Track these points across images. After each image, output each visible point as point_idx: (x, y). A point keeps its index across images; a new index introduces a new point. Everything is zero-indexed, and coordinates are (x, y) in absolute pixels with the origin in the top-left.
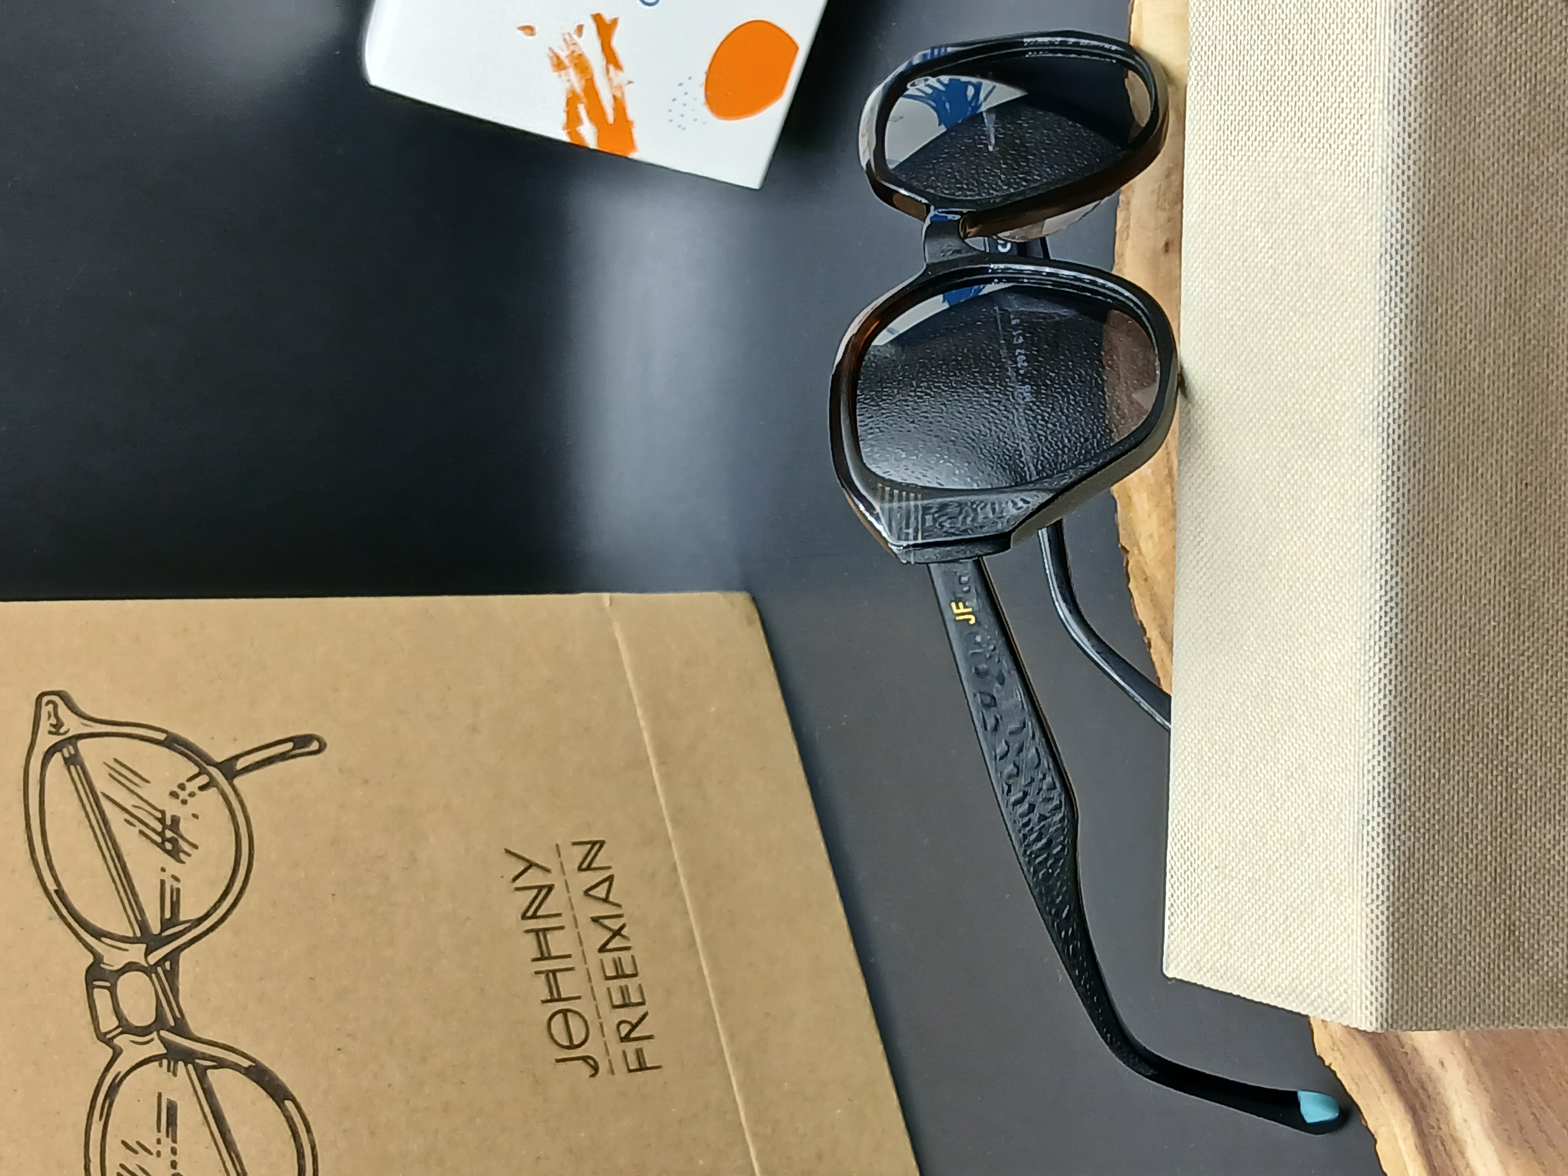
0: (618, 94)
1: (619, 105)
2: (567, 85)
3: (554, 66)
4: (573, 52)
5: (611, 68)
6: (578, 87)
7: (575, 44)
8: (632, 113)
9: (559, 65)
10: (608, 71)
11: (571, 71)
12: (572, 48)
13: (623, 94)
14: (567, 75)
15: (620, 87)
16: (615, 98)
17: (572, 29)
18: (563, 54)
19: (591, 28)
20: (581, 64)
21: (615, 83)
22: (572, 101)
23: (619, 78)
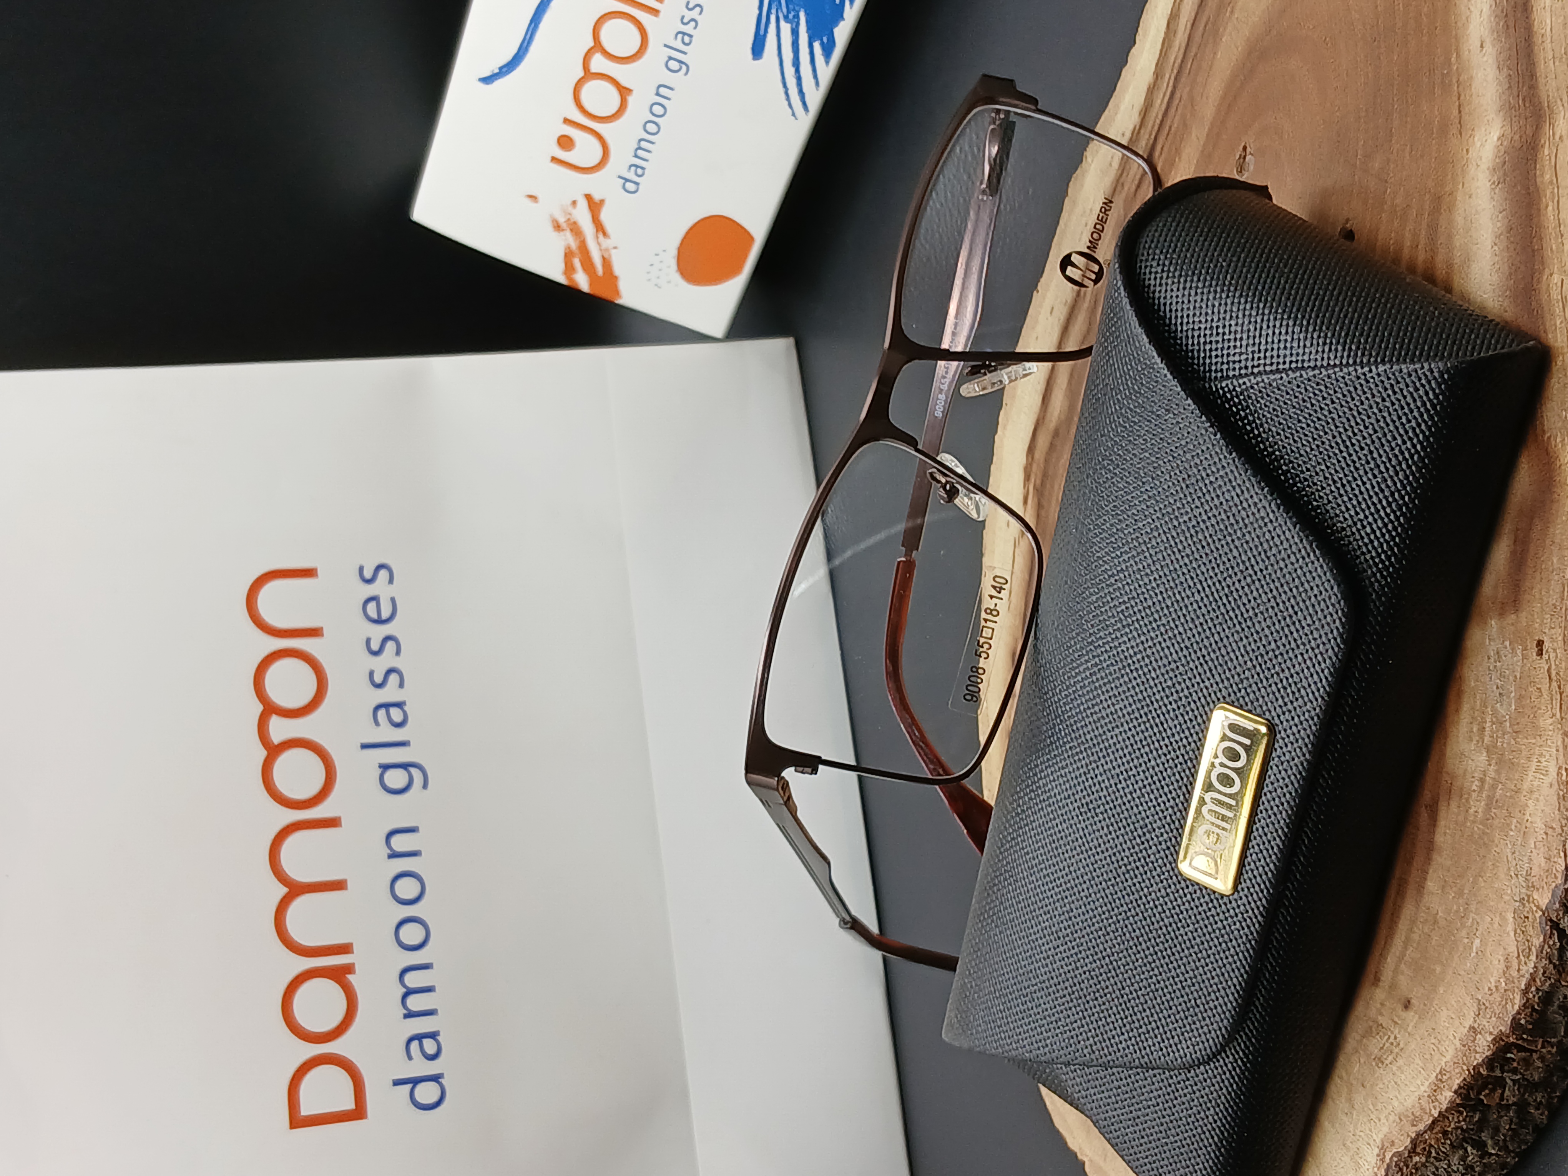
0: (606, 256)
1: (606, 264)
2: (565, 243)
3: (554, 227)
4: (569, 219)
5: (601, 235)
6: (574, 245)
7: (571, 214)
8: (617, 270)
9: (557, 227)
10: (597, 238)
11: (568, 234)
12: (569, 216)
13: (610, 255)
14: (565, 235)
15: (607, 250)
16: (604, 258)
17: (569, 202)
18: (562, 220)
19: (583, 204)
20: (575, 229)
21: (604, 246)
22: (568, 255)
23: (606, 243)
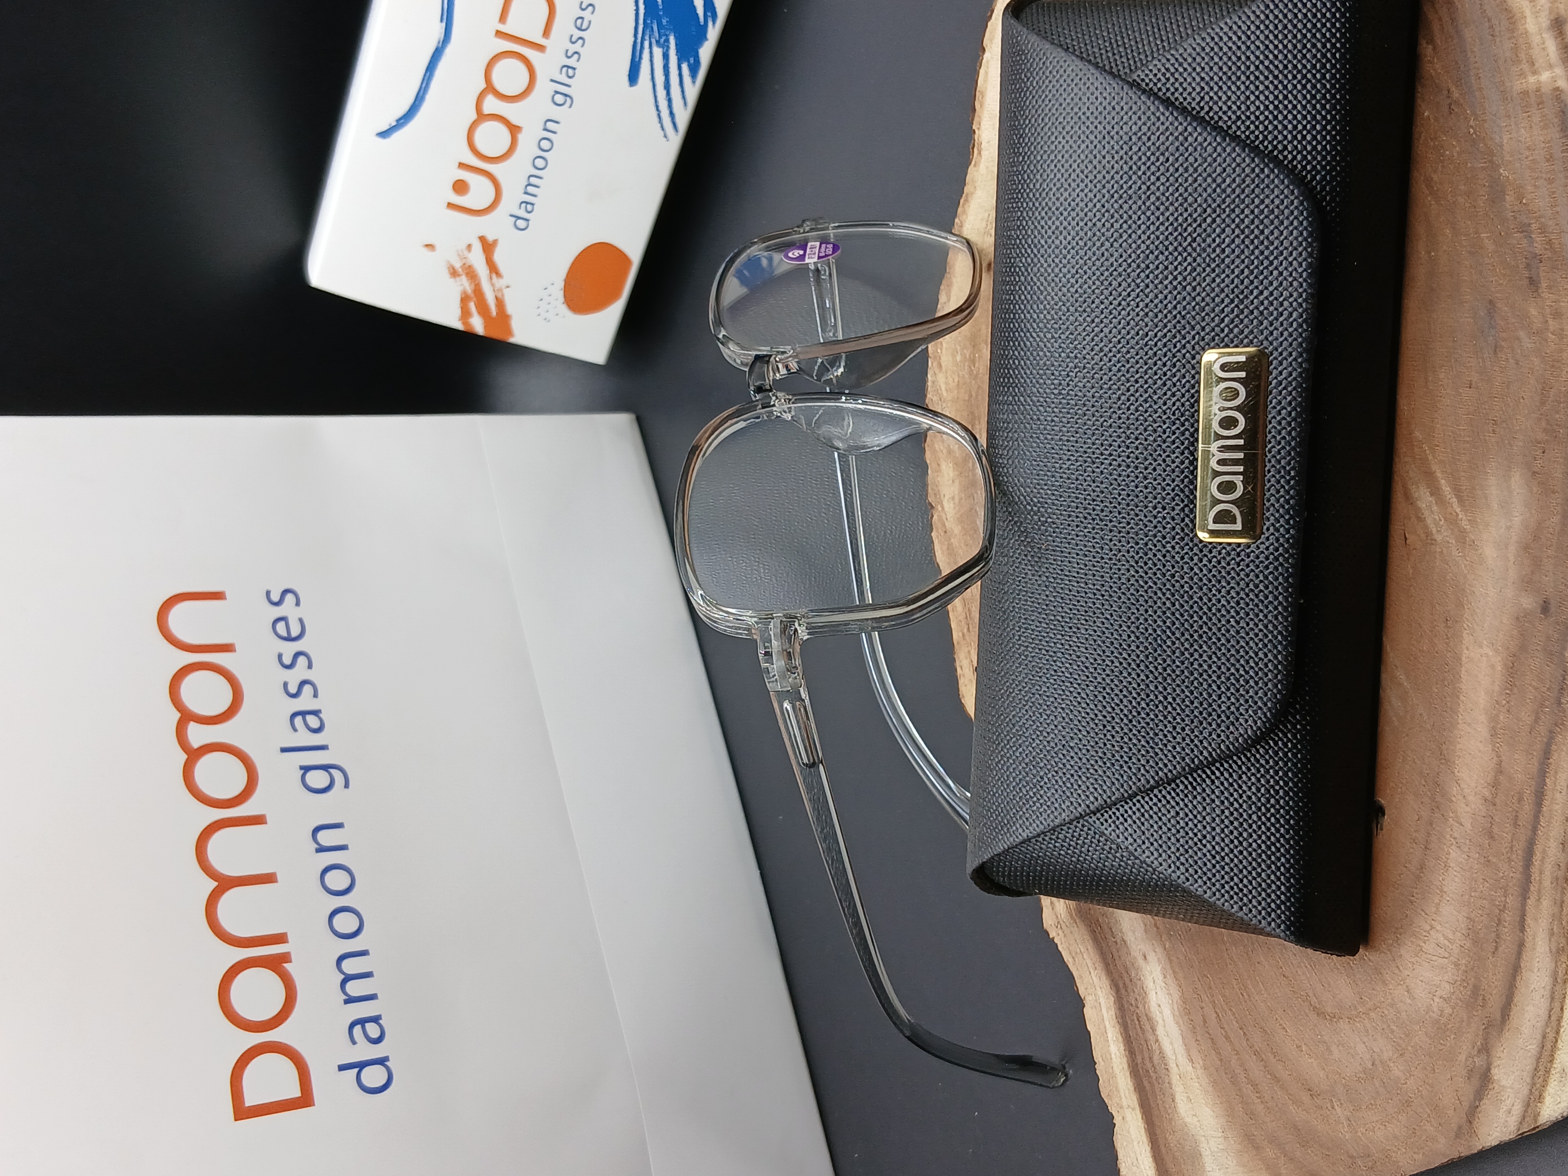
1: (500, 303)
2: (460, 289)
4: (464, 264)
5: (494, 276)
7: (466, 258)
8: (510, 309)
9: (454, 273)
10: (491, 278)
11: (464, 280)
12: (464, 261)
13: (503, 295)
14: (461, 280)
15: (500, 290)
16: (496, 298)
17: (464, 246)
18: (458, 265)
19: (477, 247)
21: (497, 286)
22: (464, 300)
23: (499, 283)
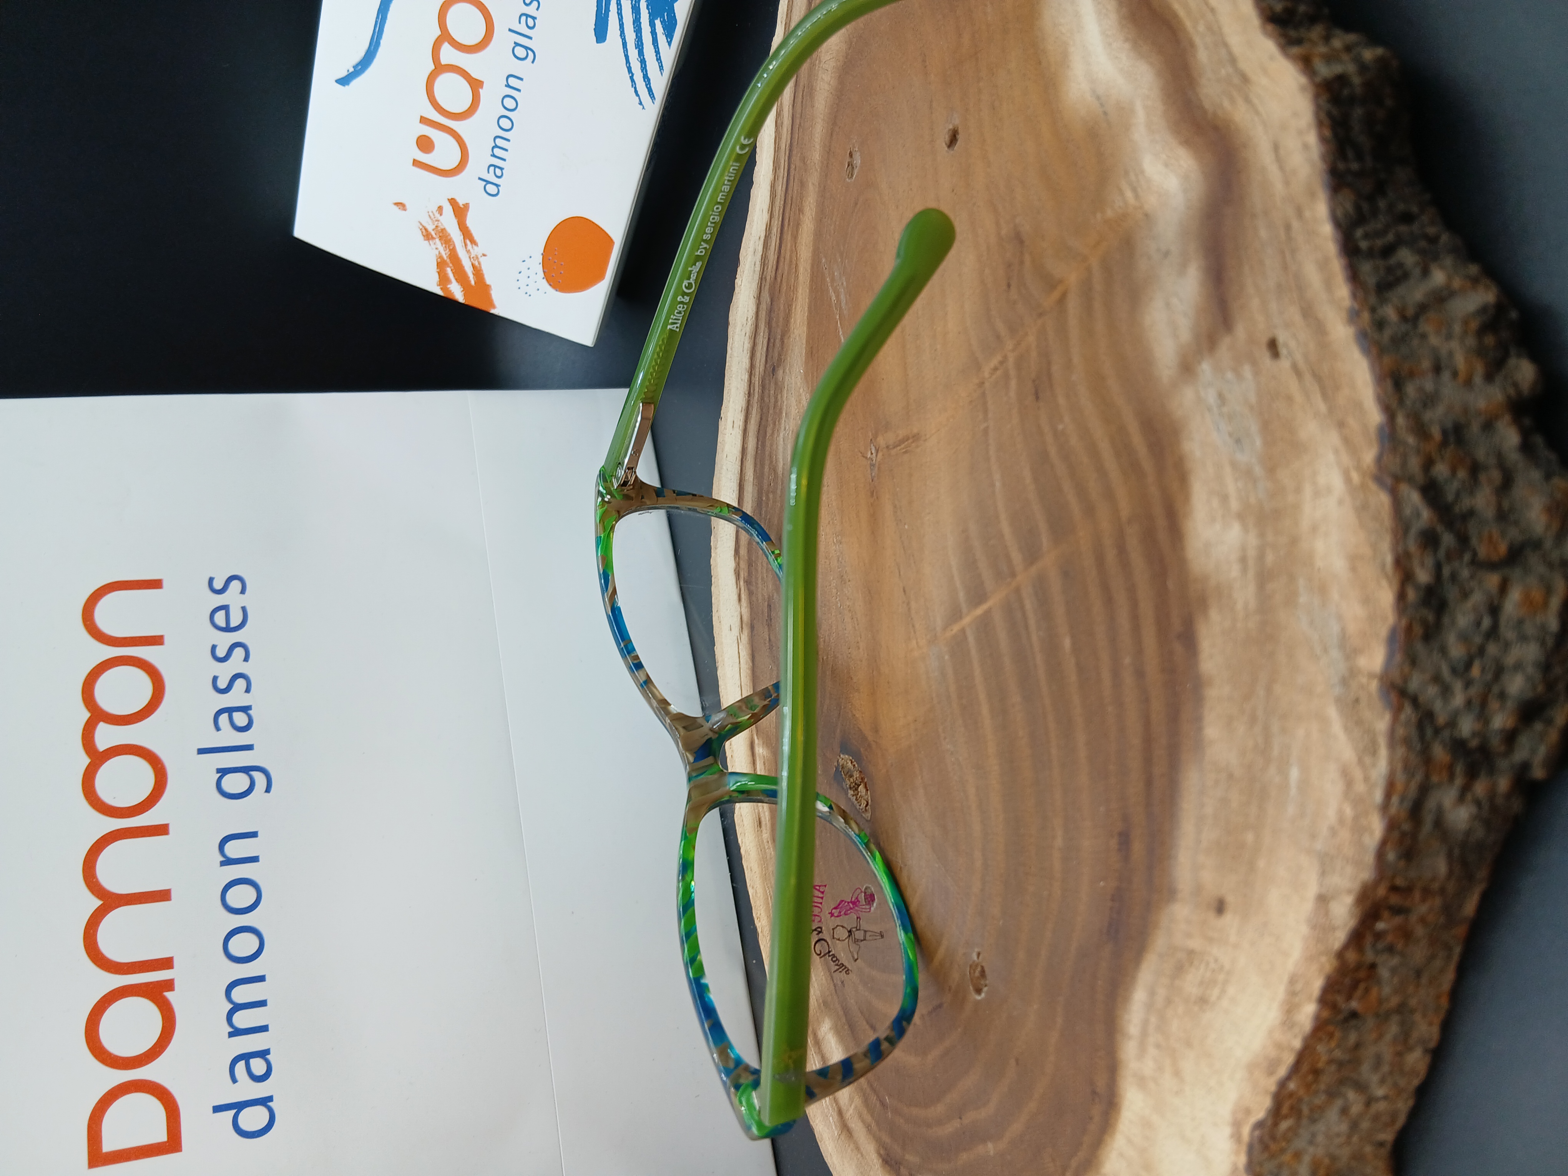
0: (476, 263)
1: (478, 272)
2: (435, 253)
4: (437, 227)
5: (468, 242)
6: (445, 255)
7: (438, 221)
8: (489, 280)
9: (428, 236)
10: (466, 245)
11: (438, 243)
12: (436, 223)
13: (479, 263)
14: (435, 244)
15: (477, 258)
16: (472, 265)
17: (435, 209)
18: (430, 228)
19: (449, 210)
20: (444, 237)
21: (473, 254)
22: (441, 265)
23: (476, 251)
